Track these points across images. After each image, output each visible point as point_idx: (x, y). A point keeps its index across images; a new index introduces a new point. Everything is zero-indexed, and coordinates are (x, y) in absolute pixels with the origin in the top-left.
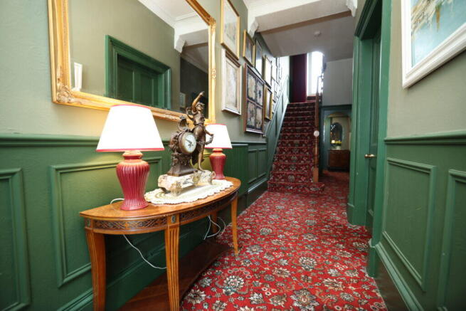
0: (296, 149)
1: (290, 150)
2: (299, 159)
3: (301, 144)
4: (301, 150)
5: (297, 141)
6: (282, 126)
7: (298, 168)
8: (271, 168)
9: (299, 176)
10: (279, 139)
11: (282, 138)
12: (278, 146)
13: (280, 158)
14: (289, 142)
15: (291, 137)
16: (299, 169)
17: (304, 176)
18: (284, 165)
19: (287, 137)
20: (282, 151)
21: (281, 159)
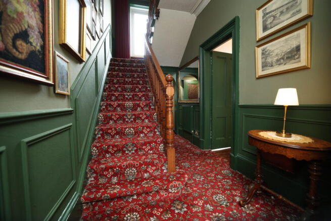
0: (129, 115)
1: (122, 118)
2: (137, 133)
3: (134, 108)
4: (137, 117)
5: (129, 104)
6: (106, 83)
7: (138, 148)
8: (91, 155)
9: (144, 167)
10: (102, 100)
11: (107, 98)
12: (100, 111)
13: (105, 133)
14: (119, 105)
15: (120, 98)
16: (141, 149)
17: (152, 164)
18: (114, 146)
19: (113, 98)
20: (107, 119)
21: (107, 133)
